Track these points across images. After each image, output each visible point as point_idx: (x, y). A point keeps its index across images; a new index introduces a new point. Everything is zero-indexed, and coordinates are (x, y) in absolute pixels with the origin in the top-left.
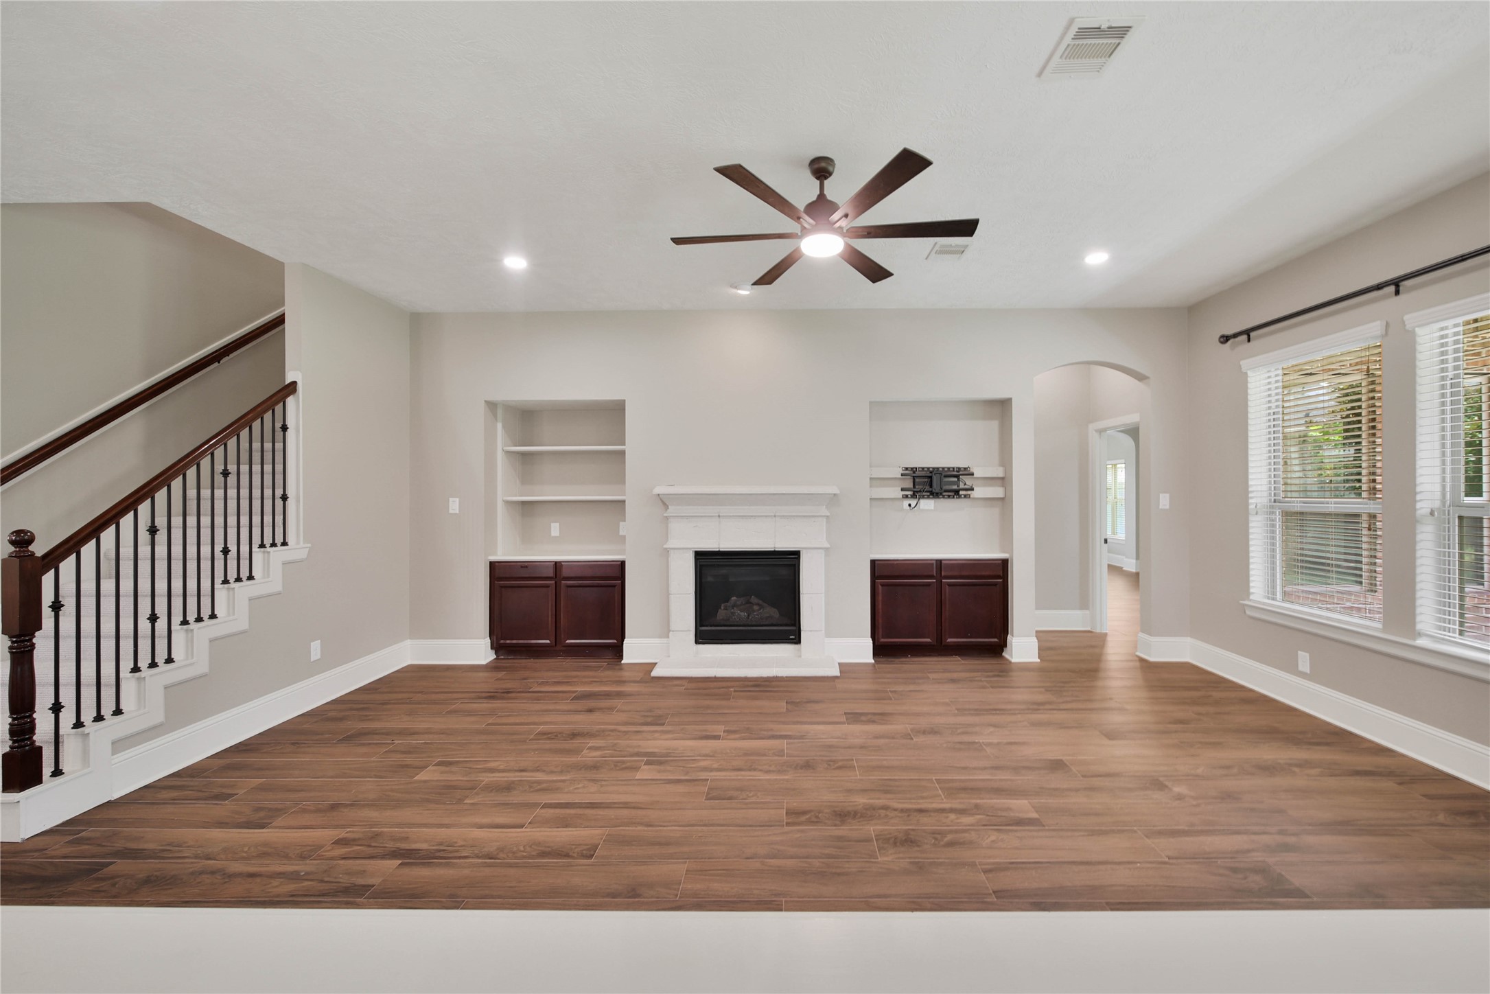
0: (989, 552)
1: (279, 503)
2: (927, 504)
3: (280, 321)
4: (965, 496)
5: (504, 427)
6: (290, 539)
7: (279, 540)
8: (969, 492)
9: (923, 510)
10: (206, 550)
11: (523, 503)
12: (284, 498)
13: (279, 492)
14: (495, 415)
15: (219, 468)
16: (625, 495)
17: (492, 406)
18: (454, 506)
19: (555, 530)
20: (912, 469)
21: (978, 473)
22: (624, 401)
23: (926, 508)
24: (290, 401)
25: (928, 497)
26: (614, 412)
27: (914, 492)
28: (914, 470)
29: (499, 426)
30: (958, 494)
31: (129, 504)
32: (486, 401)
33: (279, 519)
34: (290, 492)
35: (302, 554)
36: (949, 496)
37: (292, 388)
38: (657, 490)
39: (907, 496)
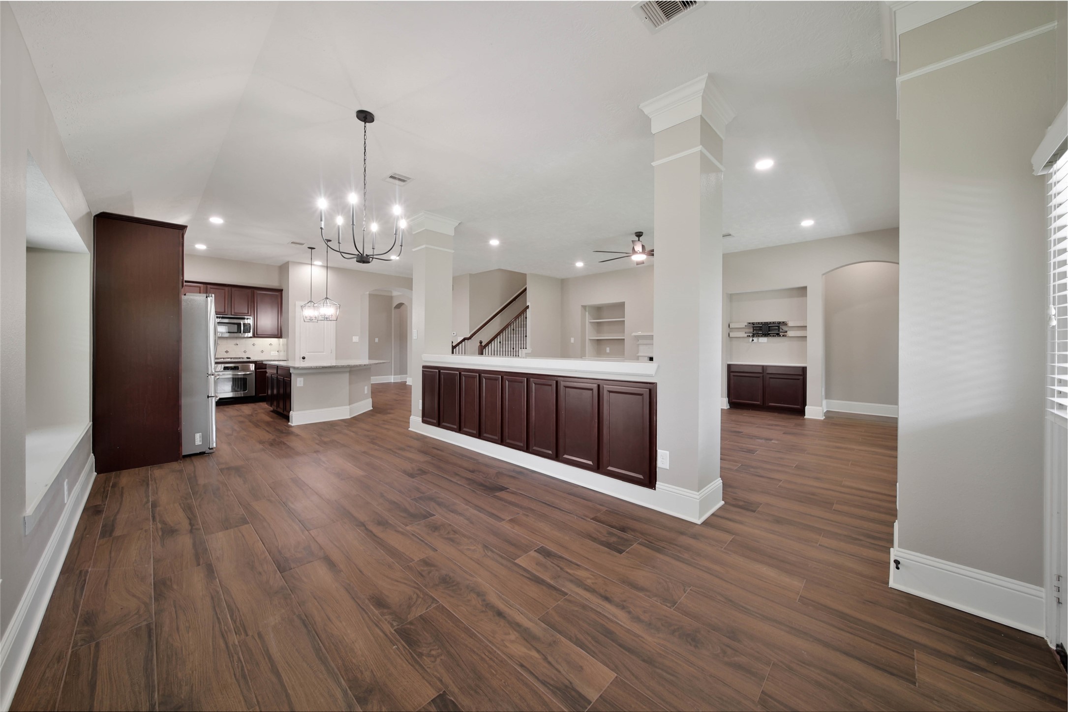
0: (794, 362)
1: (525, 338)
2: (763, 340)
3: (525, 289)
4: (783, 336)
5: (588, 313)
6: (527, 347)
7: (525, 347)
8: (786, 334)
9: (760, 343)
10: (509, 349)
11: (598, 340)
12: (526, 336)
13: (525, 335)
14: (585, 309)
15: (512, 329)
16: (624, 336)
17: (584, 307)
18: (572, 340)
19: (608, 350)
20: (753, 323)
21: (790, 324)
22: (624, 302)
23: (762, 341)
24: (528, 310)
25: (762, 336)
26: (622, 305)
27: (753, 334)
28: (753, 324)
29: (587, 313)
30: (779, 335)
31: (496, 337)
32: (582, 306)
33: (525, 342)
34: (527, 335)
35: (530, 352)
36: (773, 336)
37: (528, 307)
38: (634, 334)
39: (750, 336)
